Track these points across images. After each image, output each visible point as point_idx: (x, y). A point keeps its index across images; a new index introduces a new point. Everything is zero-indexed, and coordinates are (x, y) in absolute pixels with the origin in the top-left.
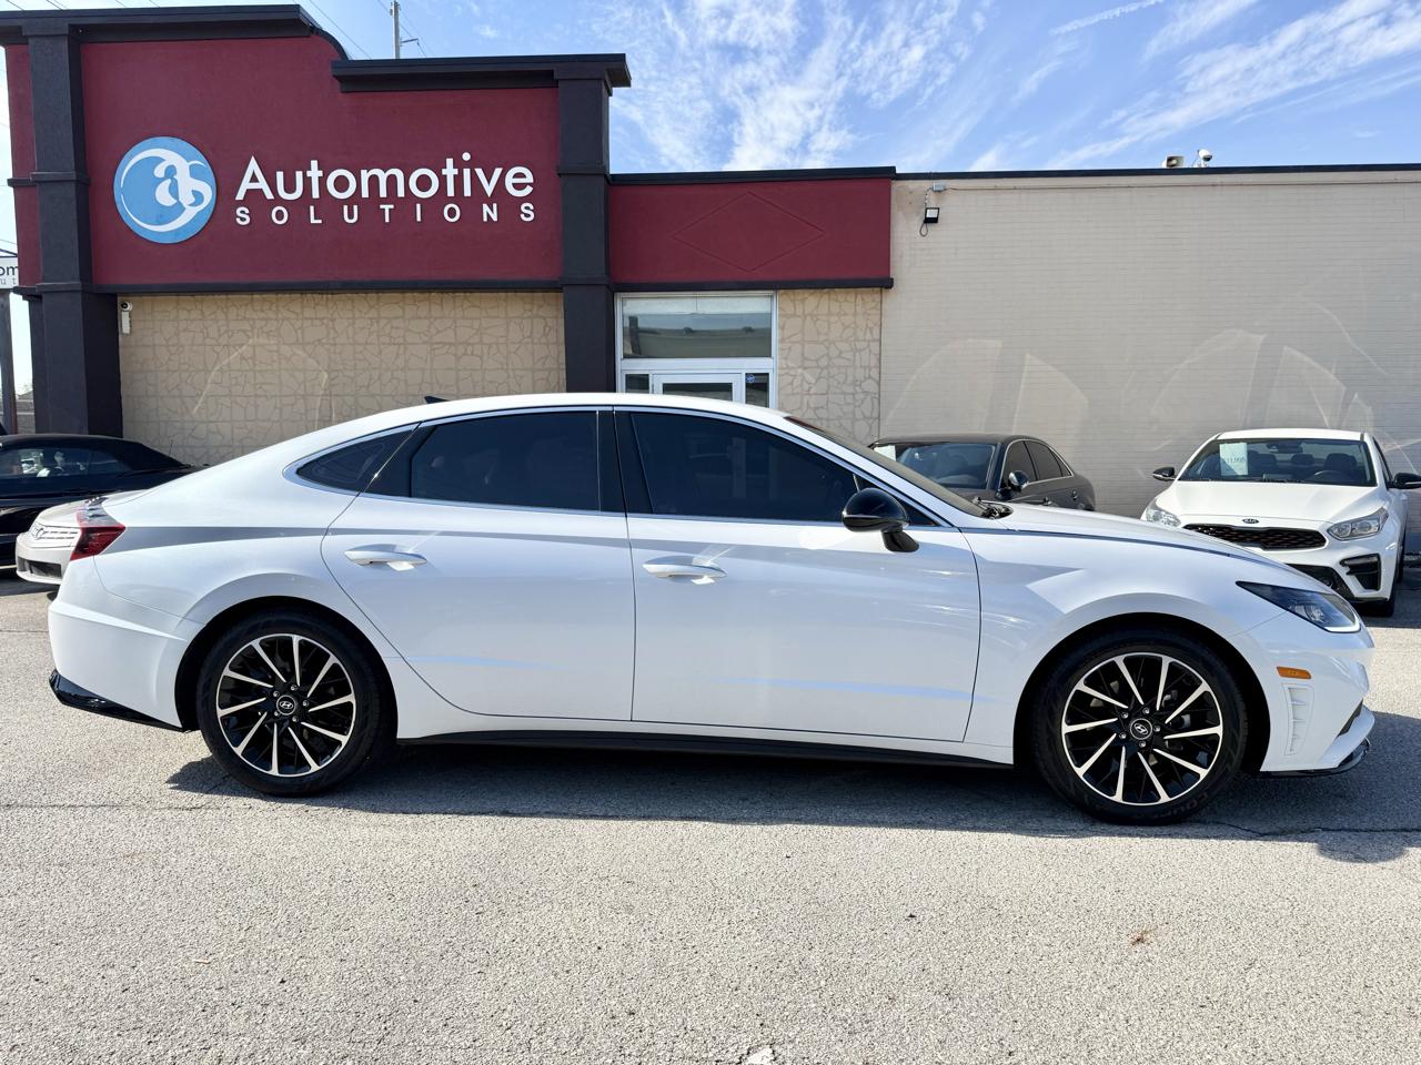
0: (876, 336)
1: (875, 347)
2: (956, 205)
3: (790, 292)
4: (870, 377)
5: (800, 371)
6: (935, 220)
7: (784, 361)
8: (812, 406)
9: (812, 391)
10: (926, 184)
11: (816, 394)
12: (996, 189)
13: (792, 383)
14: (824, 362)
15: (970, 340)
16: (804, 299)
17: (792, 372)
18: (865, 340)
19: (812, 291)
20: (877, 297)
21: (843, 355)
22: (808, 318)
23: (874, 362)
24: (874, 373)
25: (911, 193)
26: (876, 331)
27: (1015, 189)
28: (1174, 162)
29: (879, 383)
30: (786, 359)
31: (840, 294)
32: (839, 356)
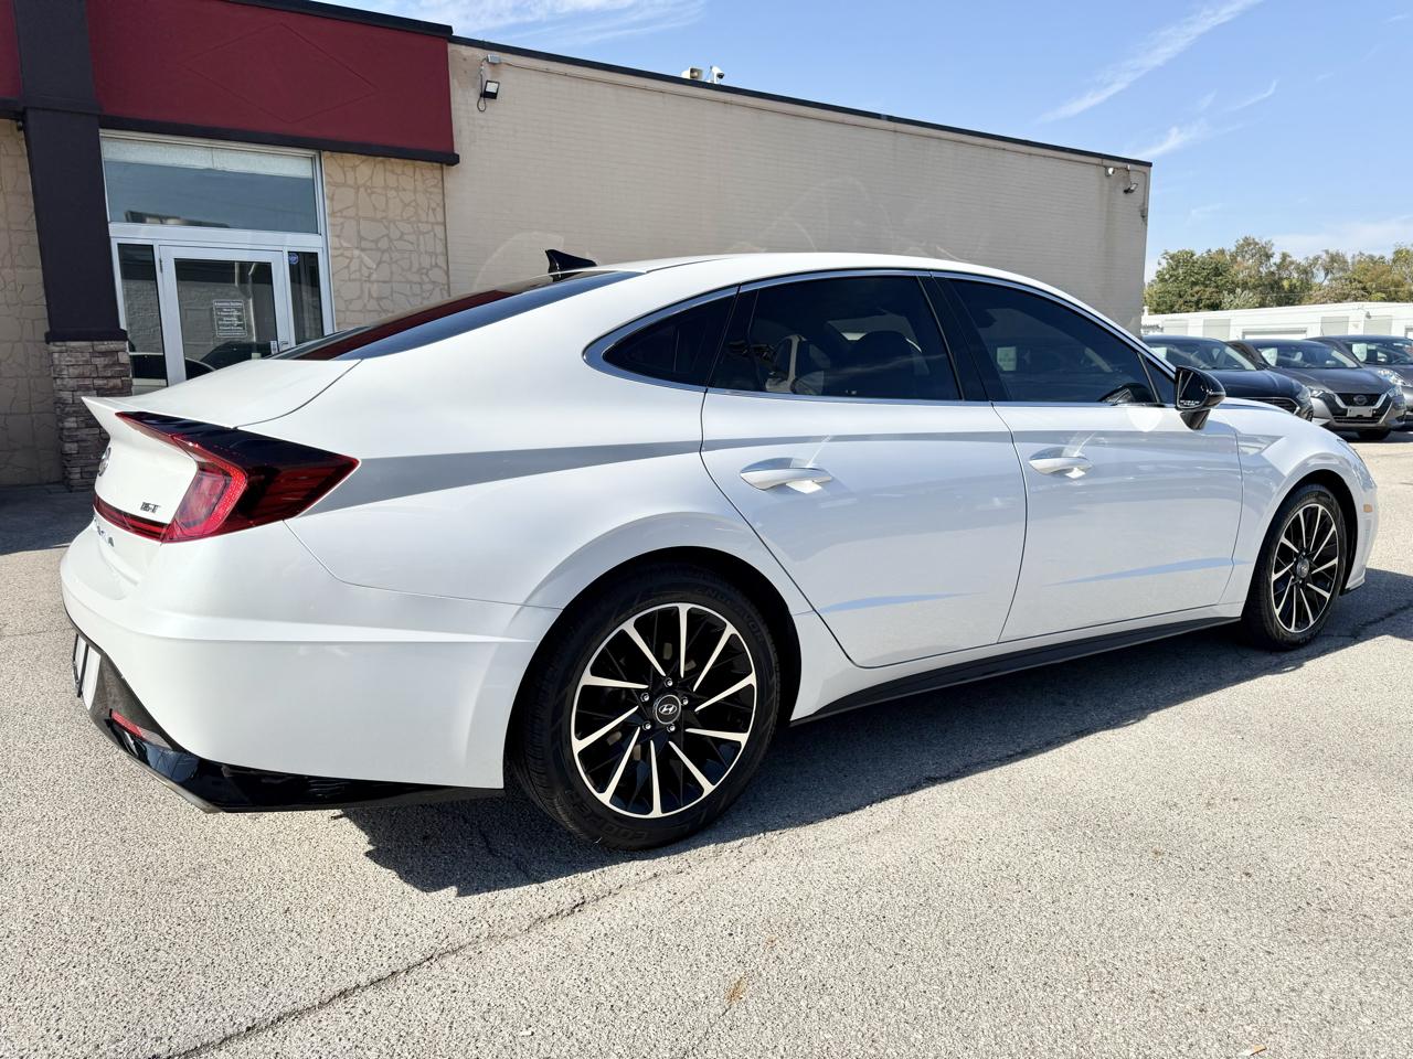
0: (440, 219)
1: (439, 230)
2: (513, 81)
3: (337, 155)
4: (437, 265)
5: (357, 252)
6: (493, 96)
7: (337, 239)
8: (375, 295)
9: (374, 277)
10: (479, 53)
11: (378, 282)
12: (547, 72)
13: (348, 267)
14: (384, 244)
15: (535, 233)
16: (354, 168)
17: (348, 253)
18: (427, 222)
19: (364, 157)
20: (437, 174)
21: (406, 237)
22: (362, 190)
23: (440, 248)
24: (441, 261)
25: (465, 59)
26: (440, 210)
27: (566, 75)
28: (696, 74)
29: (447, 273)
30: (338, 236)
31: (396, 164)
32: (401, 238)
